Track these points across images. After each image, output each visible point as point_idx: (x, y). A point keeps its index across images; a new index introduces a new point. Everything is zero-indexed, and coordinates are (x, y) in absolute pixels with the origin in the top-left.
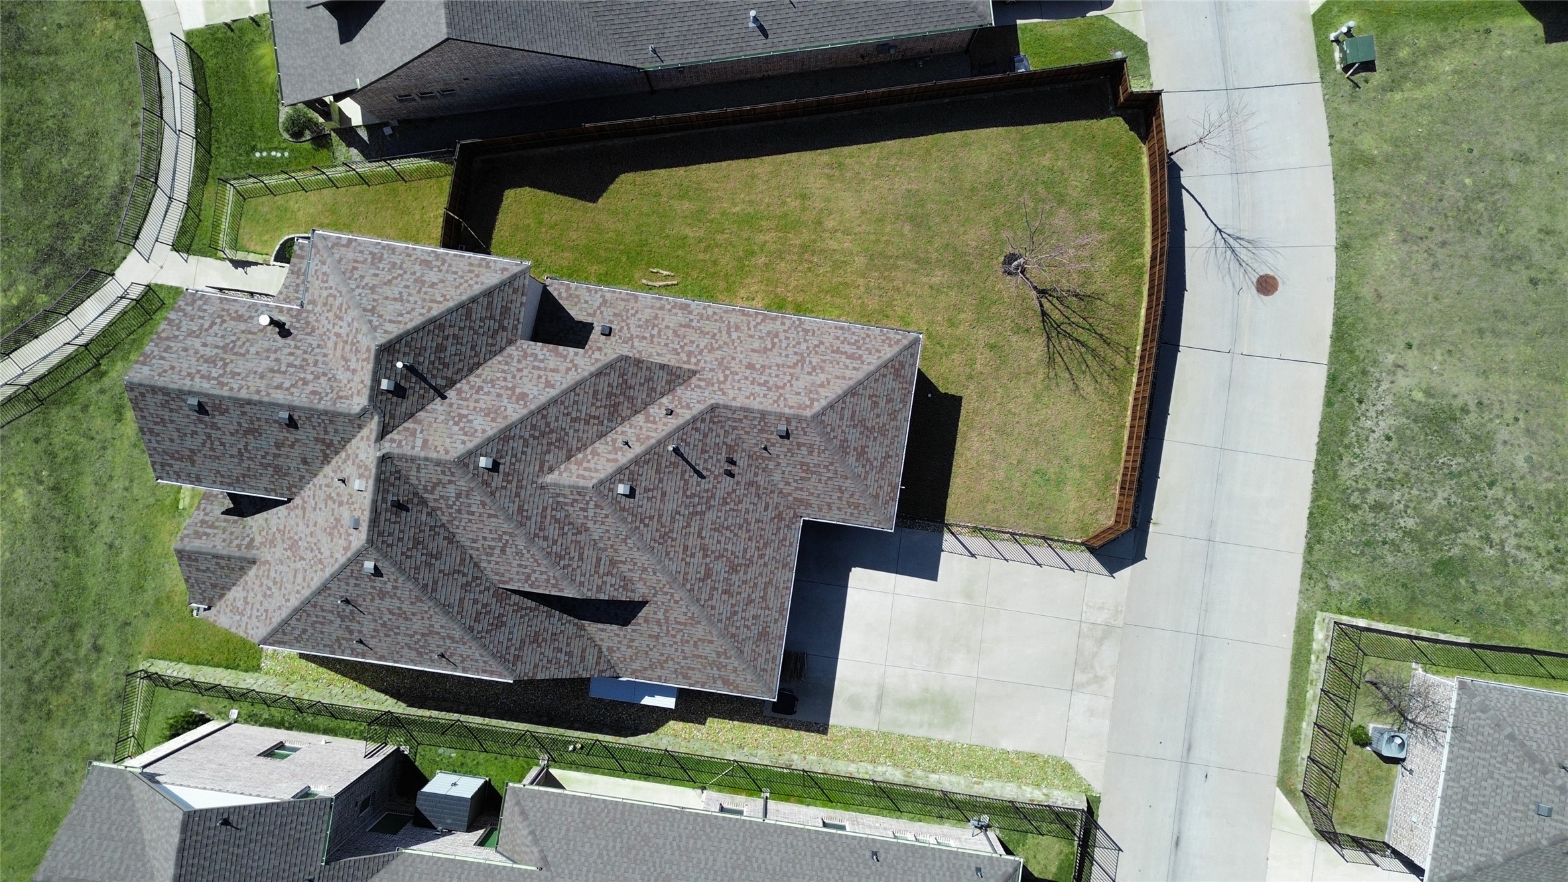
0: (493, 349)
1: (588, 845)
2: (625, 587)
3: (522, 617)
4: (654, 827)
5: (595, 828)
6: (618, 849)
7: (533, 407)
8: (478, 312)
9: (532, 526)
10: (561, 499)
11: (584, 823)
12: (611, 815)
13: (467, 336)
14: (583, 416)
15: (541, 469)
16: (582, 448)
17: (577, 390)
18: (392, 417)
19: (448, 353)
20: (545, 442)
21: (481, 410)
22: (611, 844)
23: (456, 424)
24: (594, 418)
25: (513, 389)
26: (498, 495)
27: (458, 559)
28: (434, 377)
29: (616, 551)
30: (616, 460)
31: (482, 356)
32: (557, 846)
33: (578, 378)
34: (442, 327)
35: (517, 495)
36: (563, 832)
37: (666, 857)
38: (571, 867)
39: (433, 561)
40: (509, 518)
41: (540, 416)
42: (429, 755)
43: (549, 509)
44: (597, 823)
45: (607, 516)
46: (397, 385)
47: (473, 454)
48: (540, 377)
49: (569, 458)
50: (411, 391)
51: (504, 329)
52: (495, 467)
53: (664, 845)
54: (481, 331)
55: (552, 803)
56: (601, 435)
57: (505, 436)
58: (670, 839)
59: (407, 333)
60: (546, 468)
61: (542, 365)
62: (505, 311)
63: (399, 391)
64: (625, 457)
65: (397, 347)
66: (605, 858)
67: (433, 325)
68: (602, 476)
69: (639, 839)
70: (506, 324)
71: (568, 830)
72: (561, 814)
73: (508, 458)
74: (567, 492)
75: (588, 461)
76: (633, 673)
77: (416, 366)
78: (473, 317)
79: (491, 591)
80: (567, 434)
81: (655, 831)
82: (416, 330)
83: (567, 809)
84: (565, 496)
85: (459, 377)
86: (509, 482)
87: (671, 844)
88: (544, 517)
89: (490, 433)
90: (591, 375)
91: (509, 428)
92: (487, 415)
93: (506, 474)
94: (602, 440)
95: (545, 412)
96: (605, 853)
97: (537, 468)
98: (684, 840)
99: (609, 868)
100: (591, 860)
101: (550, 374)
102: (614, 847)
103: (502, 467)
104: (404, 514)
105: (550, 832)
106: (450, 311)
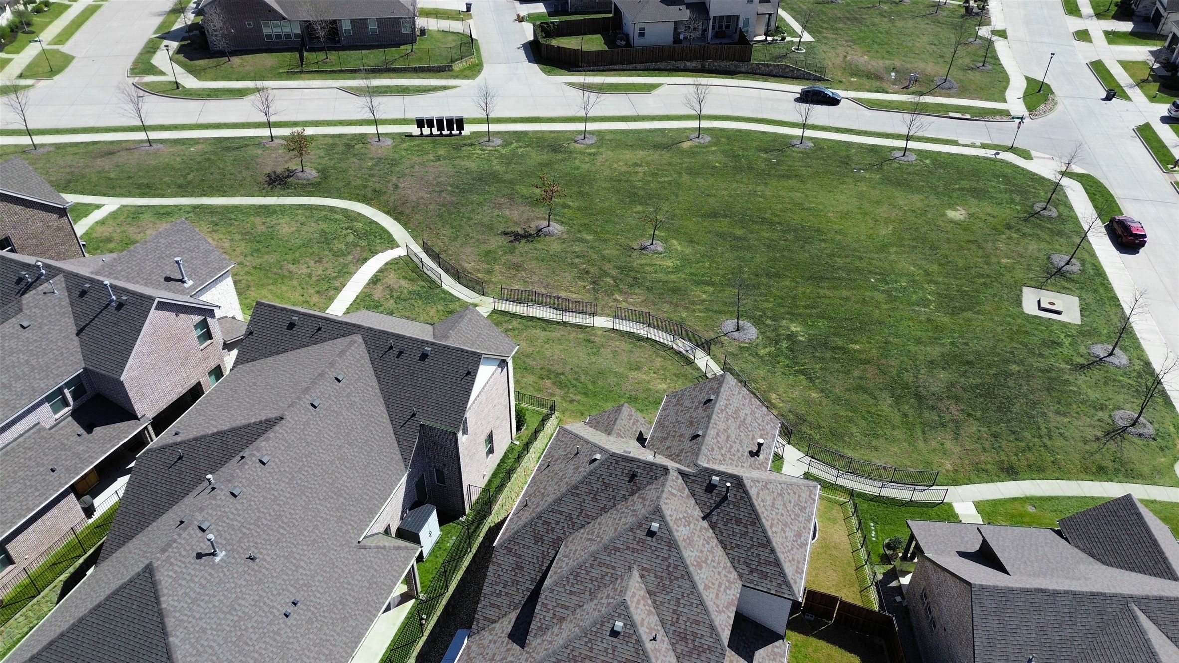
0: (736, 561)
1: (360, 578)
2: (540, 628)
3: (538, 557)
4: (350, 629)
5: (368, 588)
6: (348, 597)
7: (691, 569)
8: (764, 553)
9: (604, 557)
10: (619, 581)
11: (375, 583)
12: (371, 603)
13: (746, 542)
14: (680, 609)
15: (644, 569)
16: (656, 605)
17: (701, 607)
18: (693, 482)
19: (734, 526)
20: (664, 575)
21: (693, 537)
22: (353, 594)
23: (684, 517)
24: (678, 619)
25: (705, 562)
26: (630, 533)
27: (589, 513)
28: (718, 514)
29: (571, 621)
30: (642, 625)
31: (731, 552)
32: (368, 559)
33: (711, 609)
34: (753, 524)
35: (628, 548)
36: (375, 566)
37: (325, 628)
38: (351, 561)
39: (592, 496)
40: (612, 540)
41: (684, 573)
42: (453, 531)
43: (613, 572)
44: (371, 591)
45: (600, 611)
46: (715, 486)
47: (662, 518)
48: (713, 584)
49: (649, 592)
50: (709, 497)
51: (751, 572)
52: (651, 534)
53: (335, 631)
54: (749, 554)
55: (397, 568)
56: (663, 622)
57: (672, 544)
58: (336, 637)
59: (749, 498)
60: (644, 573)
61: (722, 589)
62: (764, 575)
63: (710, 488)
64: (645, 633)
65: (741, 491)
66: (346, 586)
67: (755, 519)
68: (632, 609)
69: (347, 615)
70: (754, 574)
71: (375, 570)
72: (388, 571)
73: (656, 544)
74: (624, 584)
75: (644, 605)
76: (468, 646)
77: (726, 502)
78: (760, 549)
79: (561, 536)
80: (667, 594)
81: (347, 628)
82: (752, 505)
83: (389, 576)
84: (621, 583)
85: (717, 532)
86: (638, 542)
87: (333, 636)
88: (608, 566)
89: (676, 534)
90: (711, 621)
91: (677, 548)
92: (688, 538)
93: (644, 542)
94: (659, 622)
95: (686, 577)
96: (349, 587)
97: (645, 566)
98: (331, 647)
99: (338, 585)
100: (349, 576)
101: (715, 591)
102: (350, 595)
103: (649, 539)
104: (627, 479)
105: (379, 559)
106: (764, 532)
